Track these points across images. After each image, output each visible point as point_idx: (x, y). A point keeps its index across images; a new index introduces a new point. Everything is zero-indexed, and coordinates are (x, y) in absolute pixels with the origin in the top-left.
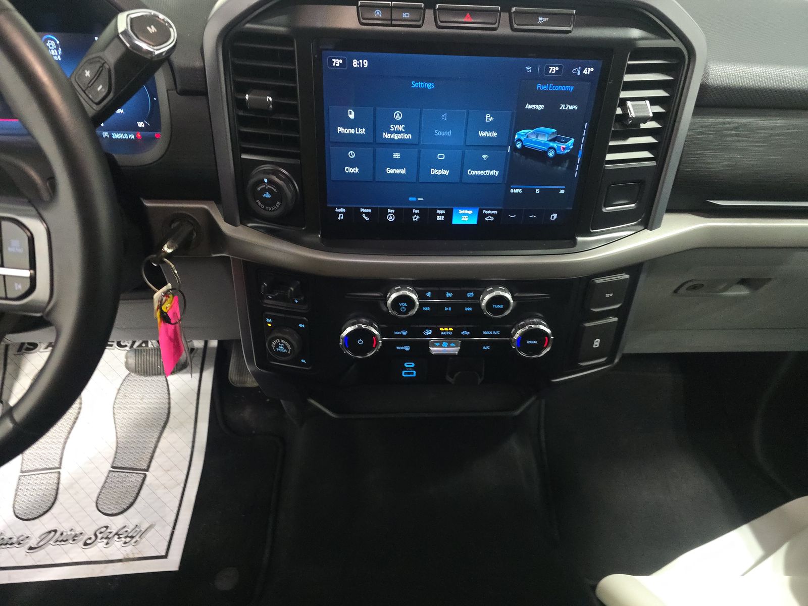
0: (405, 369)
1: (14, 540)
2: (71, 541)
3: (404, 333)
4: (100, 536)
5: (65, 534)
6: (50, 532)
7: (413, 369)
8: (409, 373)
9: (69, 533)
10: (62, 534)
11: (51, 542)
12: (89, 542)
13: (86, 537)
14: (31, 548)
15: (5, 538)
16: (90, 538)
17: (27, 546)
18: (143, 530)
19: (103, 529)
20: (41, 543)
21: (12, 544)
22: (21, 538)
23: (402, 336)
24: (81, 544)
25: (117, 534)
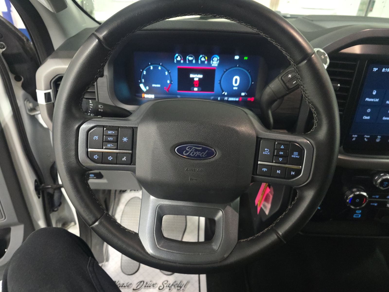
0: (356, 213)
1: (125, 285)
2: (152, 287)
3: (377, 197)
4: (165, 285)
5: (148, 284)
6: (141, 282)
7: (360, 213)
8: (357, 216)
9: (150, 283)
10: (147, 283)
11: (143, 287)
12: (161, 288)
13: (159, 286)
14: (134, 290)
15: (121, 284)
16: (161, 286)
17: (132, 288)
18: (185, 284)
19: (166, 282)
20: (138, 287)
21: (124, 287)
22: (128, 284)
23: (376, 198)
24: (157, 289)
25: (172, 285)
